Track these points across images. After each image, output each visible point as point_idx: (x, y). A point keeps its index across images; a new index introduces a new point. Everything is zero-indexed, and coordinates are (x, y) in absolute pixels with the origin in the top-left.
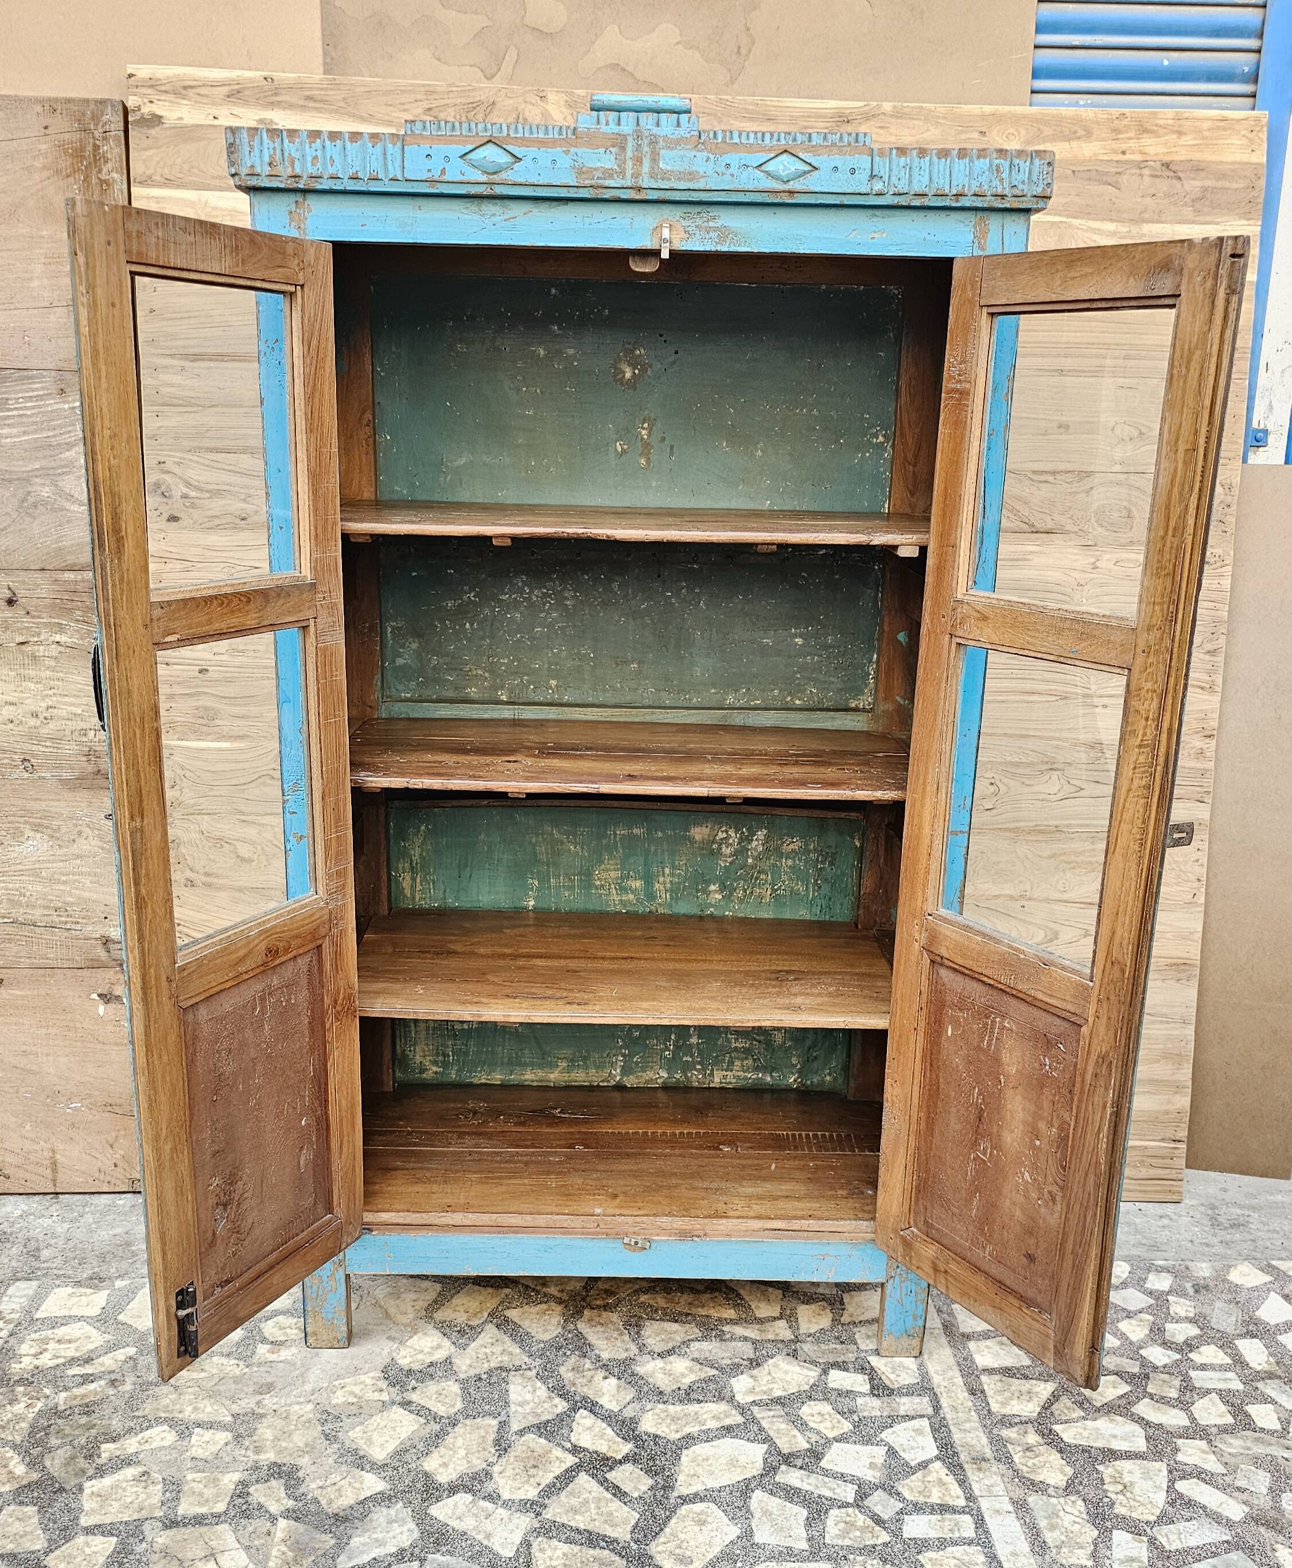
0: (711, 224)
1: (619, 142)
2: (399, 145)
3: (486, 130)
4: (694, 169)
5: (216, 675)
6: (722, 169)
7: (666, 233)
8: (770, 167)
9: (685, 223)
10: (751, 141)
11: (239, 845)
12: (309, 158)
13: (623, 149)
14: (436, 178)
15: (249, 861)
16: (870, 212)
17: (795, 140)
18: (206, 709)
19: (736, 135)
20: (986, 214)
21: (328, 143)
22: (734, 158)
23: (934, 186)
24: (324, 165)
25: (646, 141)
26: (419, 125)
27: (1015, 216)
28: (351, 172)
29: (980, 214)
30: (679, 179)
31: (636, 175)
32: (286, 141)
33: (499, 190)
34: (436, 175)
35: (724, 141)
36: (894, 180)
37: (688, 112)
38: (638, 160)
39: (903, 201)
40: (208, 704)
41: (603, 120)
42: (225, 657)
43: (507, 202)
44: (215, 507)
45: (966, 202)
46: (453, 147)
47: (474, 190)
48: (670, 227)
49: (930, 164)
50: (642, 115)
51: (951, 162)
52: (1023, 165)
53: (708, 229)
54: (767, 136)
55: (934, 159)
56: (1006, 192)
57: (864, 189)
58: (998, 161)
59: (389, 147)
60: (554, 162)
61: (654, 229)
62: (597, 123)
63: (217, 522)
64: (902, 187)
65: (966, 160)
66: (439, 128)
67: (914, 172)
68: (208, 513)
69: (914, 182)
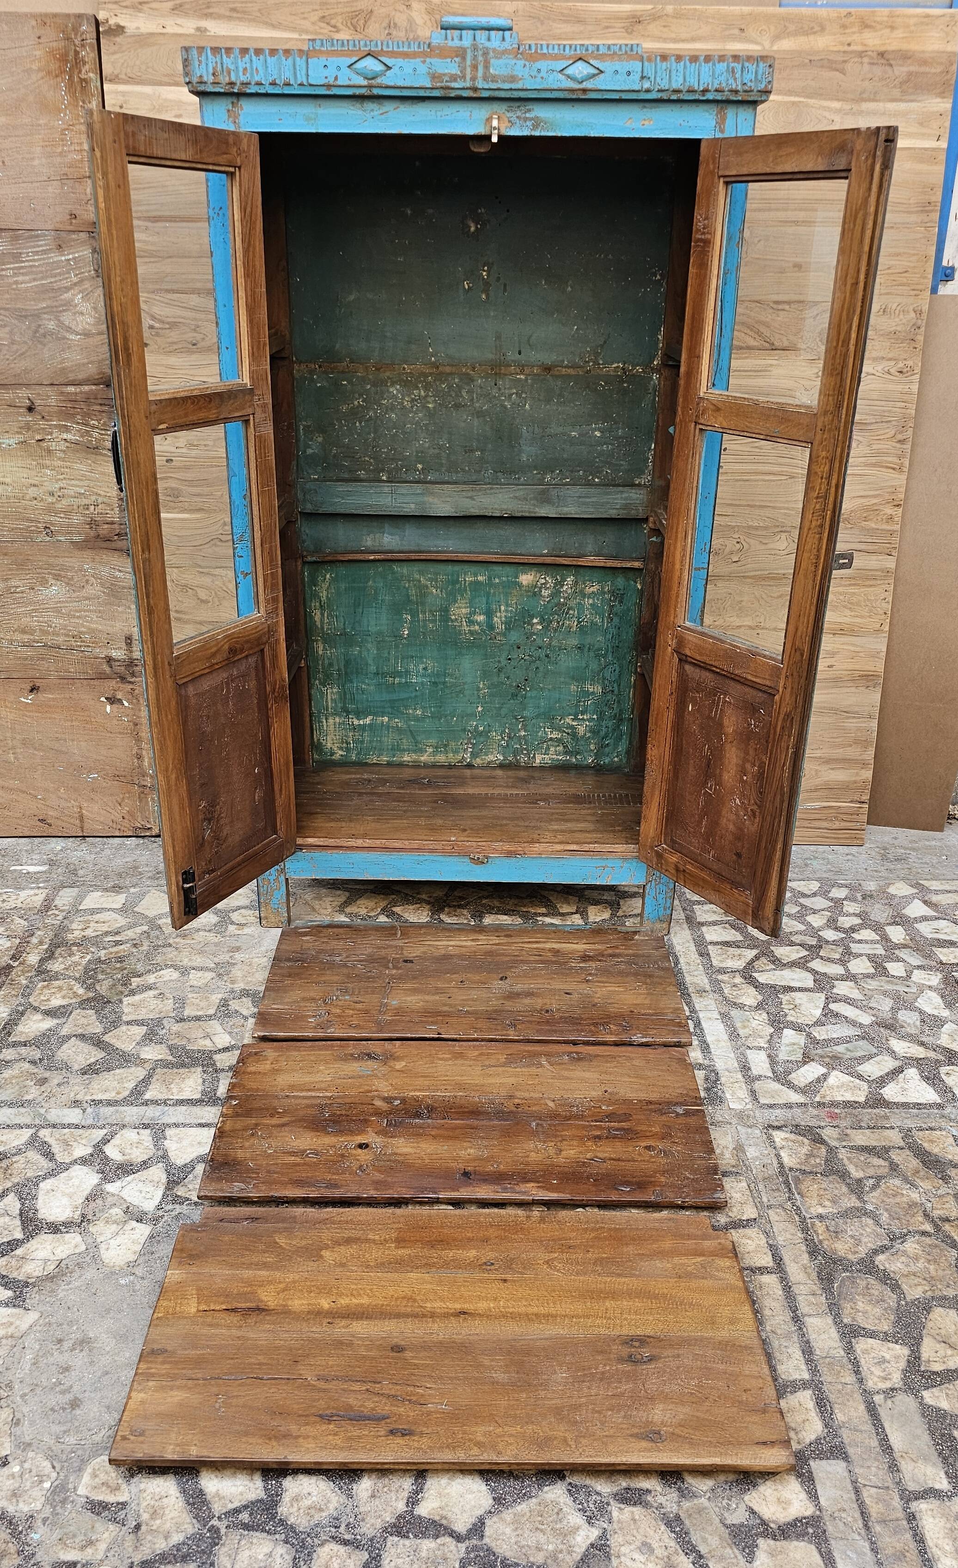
0: (528, 115)
1: (461, 53)
2: (304, 58)
3: (366, 45)
4: (515, 73)
5: (178, 464)
6: (534, 73)
7: (495, 123)
8: (569, 71)
9: (509, 115)
10: (556, 51)
11: (199, 590)
12: (241, 69)
13: (464, 58)
14: (331, 83)
15: (206, 602)
16: (642, 105)
17: (587, 50)
18: (172, 489)
19: (545, 47)
20: (724, 105)
21: (254, 58)
22: (543, 65)
23: (687, 84)
24: (252, 74)
25: (480, 53)
26: (318, 43)
27: (746, 107)
28: (271, 80)
29: (720, 106)
30: (504, 81)
31: (473, 79)
32: (224, 57)
33: (376, 91)
34: (331, 81)
35: (536, 52)
36: (658, 79)
37: (510, 29)
38: (475, 67)
39: (665, 96)
40: (174, 485)
41: (449, 37)
42: (184, 450)
43: (381, 101)
44: (174, 335)
45: (710, 96)
46: (343, 59)
47: (358, 92)
48: (499, 118)
49: (685, 67)
50: (478, 33)
51: (700, 65)
52: (752, 67)
53: (526, 119)
54: (567, 48)
55: (688, 63)
56: (739, 88)
57: (637, 88)
58: (732, 65)
59: (298, 59)
60: (415, 70)
61: (487, 120)
62: (446, 38)
63: (175, 347)
64: (664, 85)
65: (710, 64)
66: (333, 45)
67: (674, 73)
68: (169, 340)
69: (673, 81)
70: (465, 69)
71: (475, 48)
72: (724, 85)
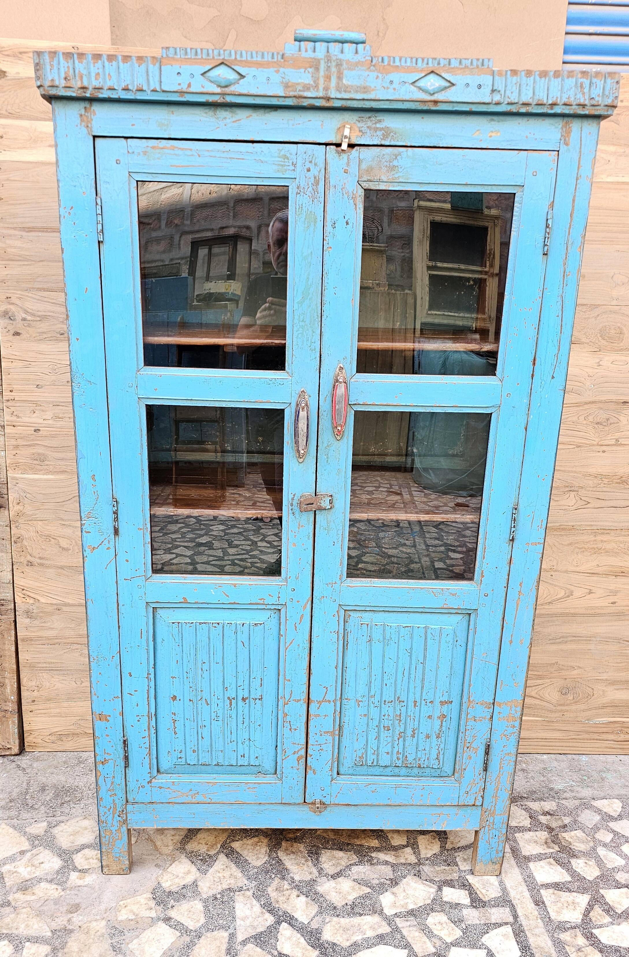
0: (378, 125)
1: (315, 64)
2: (158, 65)
3: (219, 55)
4: (368, 84)
5: (45, 433)
6: (387, 84)
7: (347, 132)
8: (421, 83)
9: (359, 125)
10: (408, 64)
11: (61, 540)
12: (93, 75)
13: (317, 69)
14: (185, 90)
15: (67, 550)
16: (490, 117)
17: (439, 64)
18: (39, 454)
19: (397, 60)
20: (569, 119)
21: (107, 64)
22: (396, 77)
23: (537, 98)
24: (105, 80)
25: (334, 64)
26: (172, 51)
27: (590, 121)
28: (123, 85)
29: (566, 119)
30: (357, 92)
31: (326, 89)
32: (76, 62)
33: (229, 99)
34: (184, 88)
35: (389, 64)
36: (508, 93)
37: (363, 42)
38: (328, 78)
39: (514, 109)
40: (41, 451)
41: (303, 49)
42: (50, 422)
43: (234, 109)
44: (44, 326)
45: (558, 110)
46: (197, 67)
47: (211, 99)
48: (350, 128)
49: (534, 82)
50: (331, 45)
51: (549, 80)
52: (600, 83)
53: (376, 129)
54: (420, 61)
55: (537, 78)
56: (587, 102)
57: (487, 100)
58: (582, 80)
59: (151, 66)
60: (268, 79)
61: (339, 129)
62: (300, 50)
63: (45, 336)
64: (514, 98)
65: (560, 79)
66: (186, 53)
67: (524, 88)
68: (39, 330)
69: (523, 95)
70: (318, 79)
71: (328, 59)
72: (572, 99)
